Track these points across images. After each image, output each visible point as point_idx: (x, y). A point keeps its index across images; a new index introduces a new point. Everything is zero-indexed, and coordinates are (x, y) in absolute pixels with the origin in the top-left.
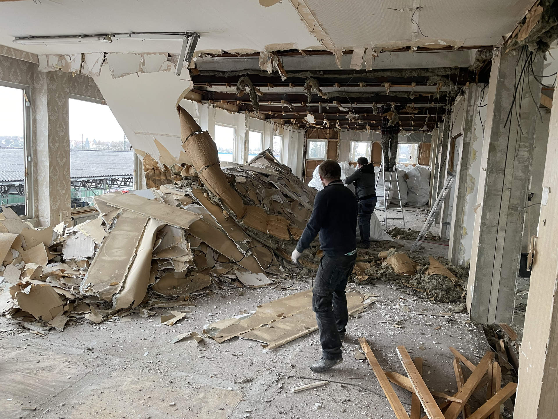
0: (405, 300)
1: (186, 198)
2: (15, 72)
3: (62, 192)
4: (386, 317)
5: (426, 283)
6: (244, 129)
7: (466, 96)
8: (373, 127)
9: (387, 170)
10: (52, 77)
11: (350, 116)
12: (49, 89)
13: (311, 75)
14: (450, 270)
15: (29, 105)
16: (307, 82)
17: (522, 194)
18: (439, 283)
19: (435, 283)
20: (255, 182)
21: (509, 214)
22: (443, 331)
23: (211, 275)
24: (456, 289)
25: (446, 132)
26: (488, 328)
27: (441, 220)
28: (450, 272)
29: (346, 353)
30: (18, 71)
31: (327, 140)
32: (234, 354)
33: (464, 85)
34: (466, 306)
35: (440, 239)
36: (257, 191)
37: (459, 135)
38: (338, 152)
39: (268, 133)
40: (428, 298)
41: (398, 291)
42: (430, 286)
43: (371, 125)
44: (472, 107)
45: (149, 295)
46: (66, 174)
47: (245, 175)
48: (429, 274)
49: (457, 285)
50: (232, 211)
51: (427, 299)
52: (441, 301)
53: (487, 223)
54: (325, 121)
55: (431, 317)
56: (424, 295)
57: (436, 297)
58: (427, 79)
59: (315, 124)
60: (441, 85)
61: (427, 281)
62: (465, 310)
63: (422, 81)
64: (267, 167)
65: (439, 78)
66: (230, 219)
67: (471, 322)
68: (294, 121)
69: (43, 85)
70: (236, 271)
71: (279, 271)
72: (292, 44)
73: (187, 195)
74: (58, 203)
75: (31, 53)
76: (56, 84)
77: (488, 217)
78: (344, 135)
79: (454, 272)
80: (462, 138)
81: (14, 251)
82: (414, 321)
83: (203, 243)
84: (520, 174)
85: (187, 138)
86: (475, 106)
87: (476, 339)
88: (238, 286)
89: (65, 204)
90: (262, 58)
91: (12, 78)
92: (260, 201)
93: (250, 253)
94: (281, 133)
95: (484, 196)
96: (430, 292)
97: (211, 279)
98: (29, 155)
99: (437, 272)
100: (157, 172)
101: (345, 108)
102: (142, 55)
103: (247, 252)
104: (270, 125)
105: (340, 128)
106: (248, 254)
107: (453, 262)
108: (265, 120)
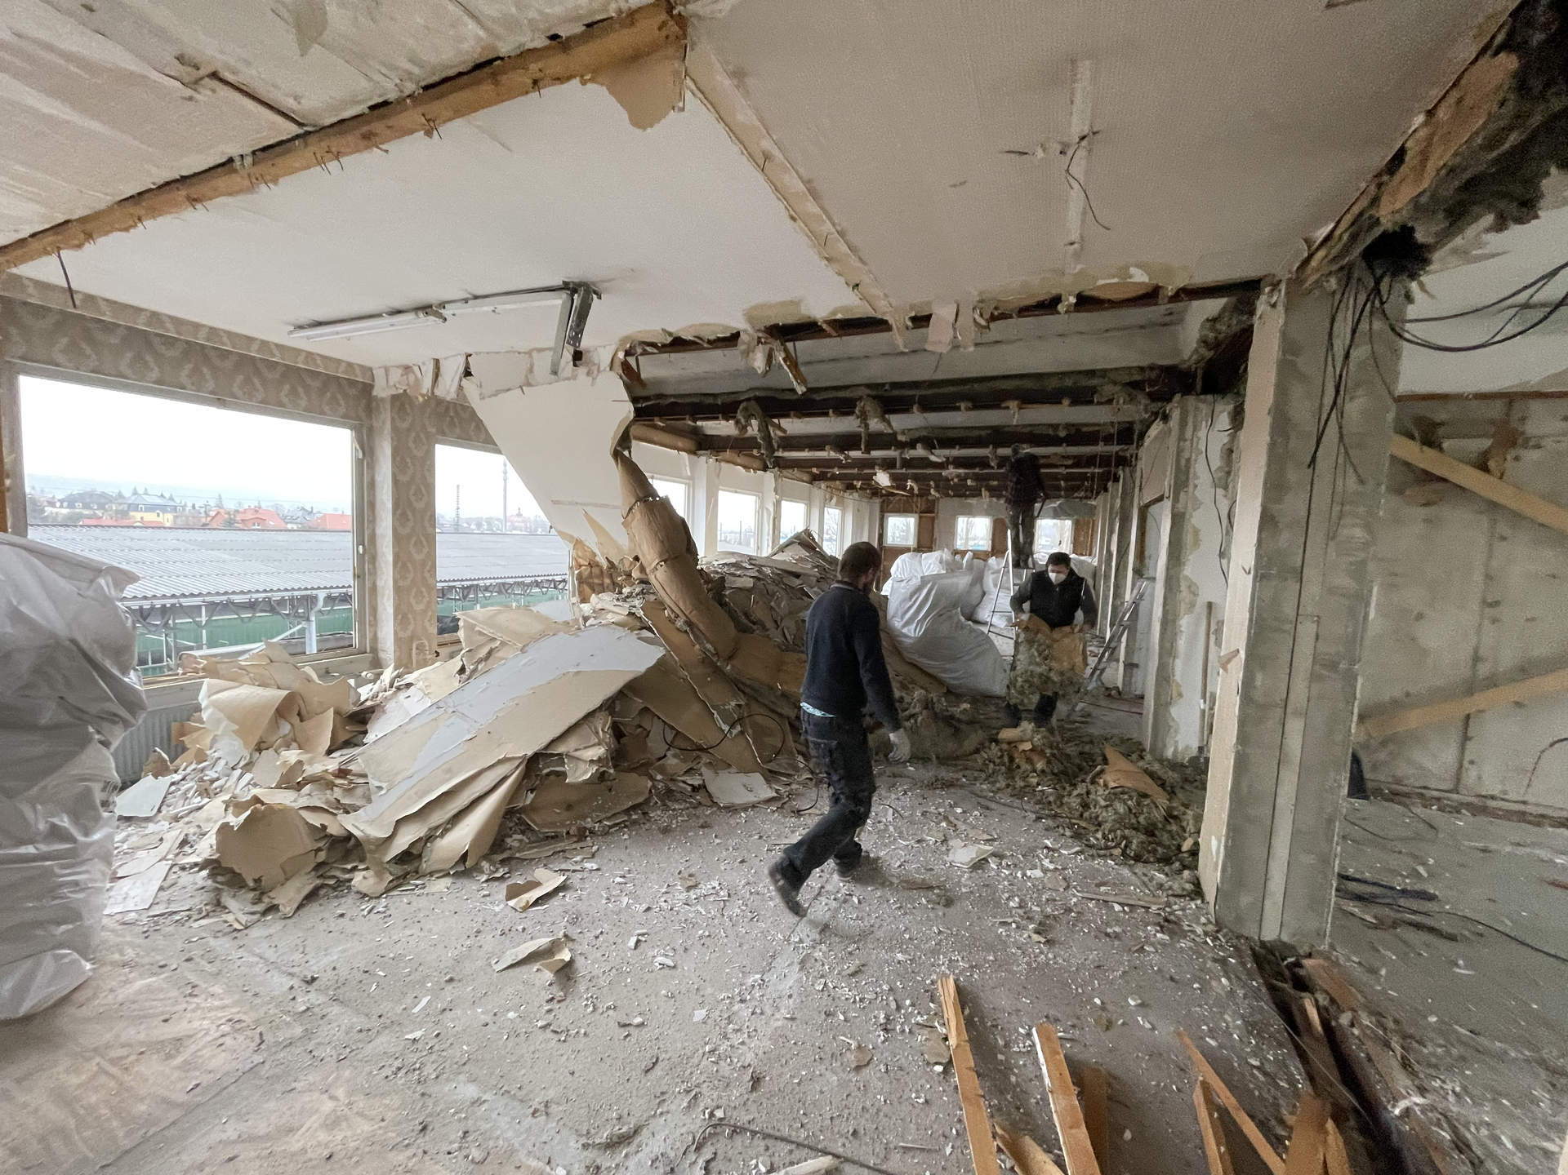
0: (1053, 850)
1: (630, 619)
2: (334, 398)
3: (419, 607)
4: (1012, 904)
5: (1101, 807)
6: (772, 497)
7: (1174, 423)
8: (995, 492)
9: (1016, 565)
10: (402, 408)
11: (951, 472)
12: (395, 429)
13: (868, 392)
14: (1152, 775)
15: (361, 456)
16: (860, 405)
17: (1350, 630)
18: (1130, 810)
19: (1122, 811)
20: (771, 588)
21: (1314, 677)
22: (1153, 958)
23: (652, 778)
24: (1168, 828)
25: (1127, 496)
26: (1263, 951)
27: (1122, 658)
28: (1150, 781)
29: (903, 1031)
30: (339, 397)
31: (917, 516)
32: (623, 1022)
33: (1169, 400)
34: (1198, 879)
35: (1120, 693)
36: (772, 604)
37: (1160, 499)
38: (936, 535)
39: (817, 502)
40: (1107, 848)
41: (1040, 825)
42: (1108, 816)
43: (991, 489)
44: (1188, 443)
45: (511, 825)
46: (427, 575)
47: (756, 574)
48: (1106, 785)
49: (1170, 817)
50: (709, 646)
51: (1104, 851)
52: (1138, 858)
53: (1258, 695)
54: (909, 483)
55: (1117, 908)
56: (1097, 839)
57: (1126, 846)
58: (1094, 390)
59: (892, 487)
60: (1121, 401)
61: (1103, 803)
62: (1197, 892)
63: (1082, 396)
64: (801, 560)
65: (1118, 388)
66: (705, 660)
67: (1217, 932)
68: (859, 484)
69: (385, 422)
70: (704, 770)
71: (796, 769)
72: (796, 303)
73: (631, 614)
74: (411, 628)
75: (359, 365)
76: (410, 419)
77: (1258, 683)
78: (945, 505)
79: (1160, 778)
80: (1167, 505)
81: (282, 722)
82: (1077, 920)
83: (646, 709)
84: (1345, 581)
85: (631, 509)
86: (1195, 439)
87: (1241, 993)
88: (704, 801)
89: (424, 628)
90: (744, 343)
91: (326, 409)
92: (776, 622)
93: (739, 728)
94: (840, 504)
95: (1249, 632)
96: (1110, 832)
97: (650, 784)
98: (361, 542)
99: (1123, 782)
100: (596, 571)
101: (938, 456)
102: (529, 353)
103: (732, 726)
104: (820, 490)
105: (937, 495)
106: (735, 732)
107: (1153, 751)
108: (811, 483)
